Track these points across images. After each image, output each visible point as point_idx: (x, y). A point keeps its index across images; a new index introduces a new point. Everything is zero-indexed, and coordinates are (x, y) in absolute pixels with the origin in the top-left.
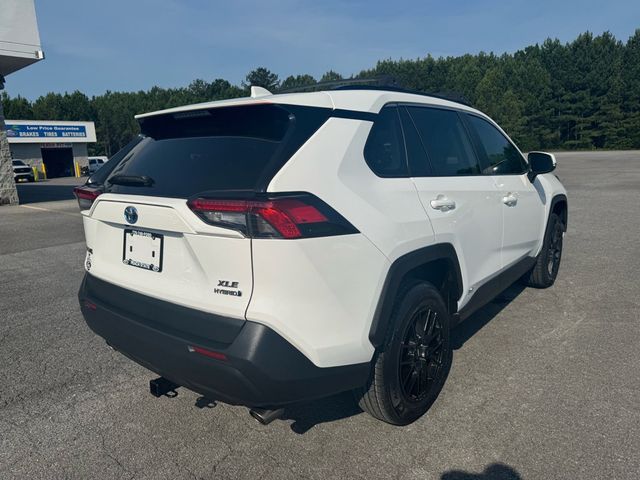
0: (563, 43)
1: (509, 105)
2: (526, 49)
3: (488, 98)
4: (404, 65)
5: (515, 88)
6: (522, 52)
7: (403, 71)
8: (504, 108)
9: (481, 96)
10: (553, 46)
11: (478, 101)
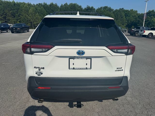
0: (48, 4)
1: (37, 17)
2: (39, 4)
3: (32, 15)
4: (6, 2)
5: (38, 13)
6: (38, 4)
7: (6, 4)
8: (37, 18)
9: (30, 14)
10: (45, 4)
11: (30, 15)
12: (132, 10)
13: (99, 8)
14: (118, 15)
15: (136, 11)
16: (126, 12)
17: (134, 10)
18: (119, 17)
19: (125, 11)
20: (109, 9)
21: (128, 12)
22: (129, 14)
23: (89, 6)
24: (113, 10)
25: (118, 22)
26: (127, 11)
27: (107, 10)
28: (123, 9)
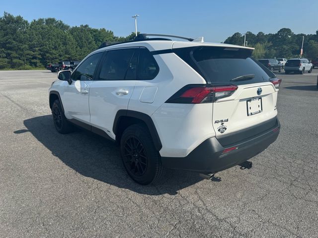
12: (104, 30)
13: (35, 21)
14: (81, 39)
15: (111, 31)
16: (95, 33)
17: (108, 31)
18: (85, 42)
19: (92, 30)
20: (60, 24)
21: (97, 33)
22: (100, 36)
23: (9, 14)
24: (69, 26)
25: (85, 52)
26: (95, 31)
27: (56, 27)
28: (86, 26)
